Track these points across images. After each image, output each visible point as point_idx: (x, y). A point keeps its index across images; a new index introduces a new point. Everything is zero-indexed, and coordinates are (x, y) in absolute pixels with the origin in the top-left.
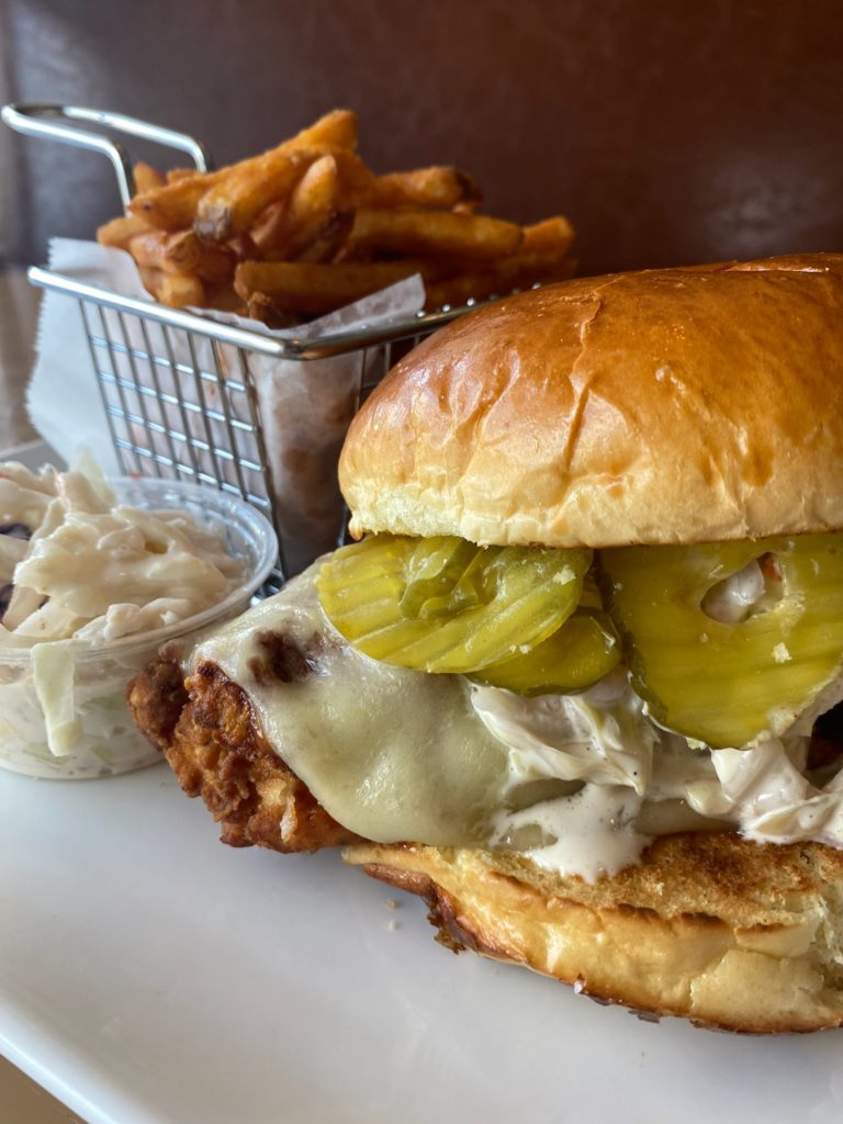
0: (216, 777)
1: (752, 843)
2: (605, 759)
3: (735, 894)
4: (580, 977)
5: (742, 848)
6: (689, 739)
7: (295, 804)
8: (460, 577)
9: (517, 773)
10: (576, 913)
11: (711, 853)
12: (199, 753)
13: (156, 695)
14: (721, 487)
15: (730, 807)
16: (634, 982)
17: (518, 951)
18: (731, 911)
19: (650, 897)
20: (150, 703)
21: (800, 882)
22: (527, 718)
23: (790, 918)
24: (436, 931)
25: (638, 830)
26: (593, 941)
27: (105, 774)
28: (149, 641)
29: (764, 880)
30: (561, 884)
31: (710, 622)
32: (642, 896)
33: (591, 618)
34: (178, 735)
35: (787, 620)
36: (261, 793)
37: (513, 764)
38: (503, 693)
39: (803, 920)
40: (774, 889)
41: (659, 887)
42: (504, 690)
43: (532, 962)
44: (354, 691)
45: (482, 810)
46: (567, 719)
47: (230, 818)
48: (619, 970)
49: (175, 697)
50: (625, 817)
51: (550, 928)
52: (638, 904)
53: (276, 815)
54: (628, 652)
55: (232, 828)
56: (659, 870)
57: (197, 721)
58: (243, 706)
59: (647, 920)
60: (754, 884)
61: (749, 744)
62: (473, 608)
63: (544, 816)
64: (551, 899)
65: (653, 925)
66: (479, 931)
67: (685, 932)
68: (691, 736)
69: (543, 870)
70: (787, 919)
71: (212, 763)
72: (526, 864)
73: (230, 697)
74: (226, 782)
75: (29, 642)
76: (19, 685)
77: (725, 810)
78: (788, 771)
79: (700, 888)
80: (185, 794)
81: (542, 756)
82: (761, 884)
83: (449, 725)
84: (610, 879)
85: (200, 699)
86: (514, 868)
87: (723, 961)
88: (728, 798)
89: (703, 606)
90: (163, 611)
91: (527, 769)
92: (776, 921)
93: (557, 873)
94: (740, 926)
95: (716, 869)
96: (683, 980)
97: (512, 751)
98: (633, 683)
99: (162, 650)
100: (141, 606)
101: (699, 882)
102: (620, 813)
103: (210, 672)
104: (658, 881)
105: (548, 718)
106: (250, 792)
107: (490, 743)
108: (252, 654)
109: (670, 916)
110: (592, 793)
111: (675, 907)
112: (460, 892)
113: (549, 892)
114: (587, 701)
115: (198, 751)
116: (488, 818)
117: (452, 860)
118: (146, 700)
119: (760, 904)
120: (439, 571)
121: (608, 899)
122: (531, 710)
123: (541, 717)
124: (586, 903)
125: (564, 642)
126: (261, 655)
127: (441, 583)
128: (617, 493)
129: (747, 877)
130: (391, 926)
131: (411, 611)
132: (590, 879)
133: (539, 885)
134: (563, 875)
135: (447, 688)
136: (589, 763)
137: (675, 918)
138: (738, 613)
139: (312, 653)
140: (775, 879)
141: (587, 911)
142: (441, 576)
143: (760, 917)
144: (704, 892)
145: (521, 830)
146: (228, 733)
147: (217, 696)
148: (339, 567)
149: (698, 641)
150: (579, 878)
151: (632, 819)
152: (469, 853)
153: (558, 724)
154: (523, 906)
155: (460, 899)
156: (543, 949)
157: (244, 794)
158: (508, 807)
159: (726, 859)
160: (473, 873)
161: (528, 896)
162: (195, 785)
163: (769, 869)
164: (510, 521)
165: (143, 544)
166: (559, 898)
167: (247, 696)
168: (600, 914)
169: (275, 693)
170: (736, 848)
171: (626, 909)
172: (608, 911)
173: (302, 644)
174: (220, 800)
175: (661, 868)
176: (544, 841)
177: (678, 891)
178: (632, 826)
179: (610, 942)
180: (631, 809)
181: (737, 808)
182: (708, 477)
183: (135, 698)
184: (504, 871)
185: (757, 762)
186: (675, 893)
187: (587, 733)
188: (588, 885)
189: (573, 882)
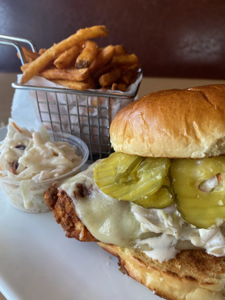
0: (64, 220)
1: (209, 255)
2: (168, 228)
3: (201, 271)
4: (155, 289)
5: (206, 257)
6: (191, 225)
7: (84, 230)
8: (131, 173)
9: (143, 230)
10: (155, 271)
11: (197, 257)
12: (60, 213)
13: (50, 197)
15: (203, 245)
16: (170, 293)
17: (139, 279)
18: (199, 277)
19: (177, 269)
21: (221, 270)
22: (146, 215)
23: (217, 281)
24: (119, 267)
25: (176, 248)
26: (159, 280)
27: (40, 212)
28: (50, 181)
29: (211, 268)
30: (152, 262)
31: (201, 192)
32: (174, 269)
33: (166, 189)
34: (56, 207)
35: (224, 193)
36: (75, 225)
37: (142, 228)
38: (140, 208)
39: (221, 282)
40: (213, 271)
41: (179, 267)
42: (141, 207)
43: (142, 282)
44: (100, 202)
45: (133, 238)
46: (158, 216)
47: (68, 230)
48: (166, 289)
49: (55, 197)
51: (148, 274)
52: (173, 271)
53: (79, 232)
54: (176, 199)
55: (68, 233)
56: (180, 261)
57: (60, 205)
58: (71, 203)
59: (174, 277)
60: (207, 269)
61: (209, 228)
62: (134, 182)
63: (149, 242)
64: (148, 266)
65: (176, 279)
66: (129, 271)
67: (185, 281)
68: (192, 224)
69: (148, 257)
70: (215, 281)
71: (64, 216)
72: (143, 255)
73: (68, 200)
74: (67, 222)
75: (20, 179)
76: (18, 190)
77: (202, 245)
78: (221, 236)
79: (192, 268)
80: (56, 223)
81: (150, 226)
82: (209, 269)
83: (125, 215)
84: (166, 262)
85: (61, 200)
86: (140, 255)
87: (196, 291)
88: (203, 242)
89: (199, 187)
90: (55, 173)
91: (146, 229)
92: (212, 282)
93: (152, 258)
94: (201, 282)
95: (197, 263)
96: (184, 294)
97: (142, 224)
98: (177, 207)
99: (53, 184)
100: (50, 172)
101: (191, 266)
102: (171, 243)
103: (63, 193)
104: (180, 264)
105: (152, 216)
106: (73, 224)
107: (136, 221)
108: (74, 189)
109: (181, 276)
110: (164, 236)
111: (183, 273)
112: (125, 259)
113: (148, 265)
114: (164, 211)
115: (61, 212)
116: (134, 241)
117: (123, 251)
118: (48, 198)
119: (208, 276)
120: (125, 171)
121: (165, 269)
122: (148, 213)
123: (150, 215)
124: (158, 269)
125: (158, 194)
126: (77, 190)
127: (125, 175)
129: (206, 266)
130: (108, 264)
131: (117, 181)
132: (161, 262)
133: (146, 262)
134: (153, 259)
135: (125, 204)
136: (163, 229)
137: (183, 277)
138: (209, 190)
139: (90, 190)
140: (214, 268)
141: (158, 271)
142: (125, 172)
143: (207, 280)
144: (193, 270)
145: (143, 245)
146: (67, 210)
147: (65, 199)
148: (101, 165)
149: (196, 197)
150: (157, 261)
151: (174, 245)
152: (128, 250)
153: (155, 217)
154: (141, 267)
155: (125, 261)
156: (145, 280)
157: (71, 225)
158: (140, 238)
159: (201, 260)
160: (129, 256)
161: (142, 265)
162: (59, 221)
163: (213, 265)
165: (52, 154)
166: (151, 266)
167: (72, 201)
168: (162, 273)
169: (79, 201)
170: (204, 256)
171: (169, 272)
172: (164, 272)
173: (88, 187)
174: (65, 226)
175: (181, 260)
176: (149, 249)
177: (185, 268)
178: (174, 247)
179: (164, 281)
180: (175, 242)
181: (205, 245)
183: (45, 197)
184: (137, 256)
185: (211, 233)
186: (184, 269)
187: (163, 220)
188: (160, 263)
189: (156, 262)
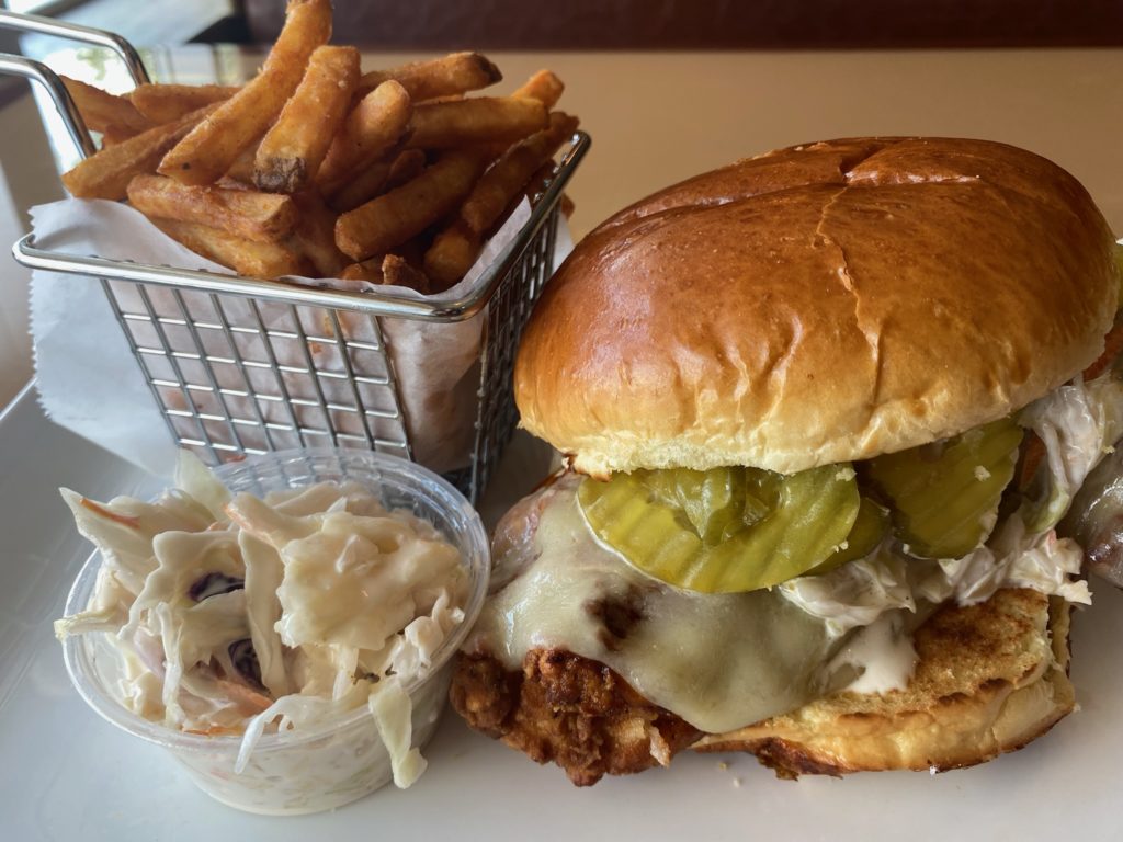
2: (886, 596)
3: (992, 654)
4: (931, 762)
5: (966, 616)
6: (940, 560)
7: (660, 732)
8: (744, 496)
9: (833, 632)
10: (912, 720)
11: (953, 629)
12: (543, 725)
13: (494, 695)
14: (999, 391)
15: (953, 590)
16: (961, 747)
17: (878, 763)
18: (1001, 669)
19: (949, 683)
20: (494, 704)
21: (1019, 626)
23: (1033, 656)
24: (772, 771)
25: (907, 634)
26: (929, 733)
29: (998, 635)
30: (887, 701)
32: (943, 685)
33: (867, 498)
34: (520, 718)
37: (829, 629)
38: (810, 580)
40: (1008, 639)
41: (949, 672)
43: (891, 767)
45: (813, 672)
48: (951, 744)
50: (897, 629)
51: (896, 737)
52: (948, 693)
53: (642, 747)
55: (588, 773)
56: (936, 659)
59: (963, 703)
60: (996, 641)
63: (852, 656)
64: (893, 717)
65: (969, 704)
66: (836, 762)
67: (989, 699)
69: (865, 695)
71: (566, 730)
73: (588, 673)
77: (950, 594)
79: (969, 660)
81: (851, 615)
82: (999, 639)
84: (914, 681)
85: (556, 684)
91: (842, 628)
93: (878, 693)
94: (1015, 678)
95: (966, 640)
96: (989, 730)
97: (828, 620)
101: (965, 656)
102: (892, 627)
103: (561, 657)
104: (944, 667)
105: (845, 584)
106: (603, 737)
107: (809, 621)
109: (972, 692)
111: (969, 683)
112: (810, 738)
113: (887, 712)
115: (546, 724)
116: (816, 677)
119: (1011, 655)
120: (727, 497)
121: (927, 701)
124: (916, 709)
128: (920, 412)
129: (988, 638)
130: (736, 783)
132: (902, 688)
133: (874, 710)
134: (882, 693)
137: (976, 692)
140: (1004, 631)
141: (921, 715)
142: (732, 501)
143: (1020, 665)
144: (973, 662)
145: (837, 673)
146: (597, 703)
147: (576, 677)
150: (896, 691)
151: (900, 629)
152: (811, 708)
154: (873, 731)
156: (896, 755)
157: (600, 742)
158: (827, 661)
160: (826, 724)
162: (546, 753)
163: (995, 625)
164: (821, 451)
165: (375, 548)
167: (606, 666)
168: (930, 712)
169: (628, 654)
171: (945, 701)
173: (625, 600)
174: (579, 755)
176: (857, 674)
178: (902, 632)
179: (941, 728)
180: (898, 623)
181: (957, 589)
182: (988, 385)
184: (845, 712)
186: (959, 672)
187: (868, 581)
188: (905, 694)
189: (894, 696)
